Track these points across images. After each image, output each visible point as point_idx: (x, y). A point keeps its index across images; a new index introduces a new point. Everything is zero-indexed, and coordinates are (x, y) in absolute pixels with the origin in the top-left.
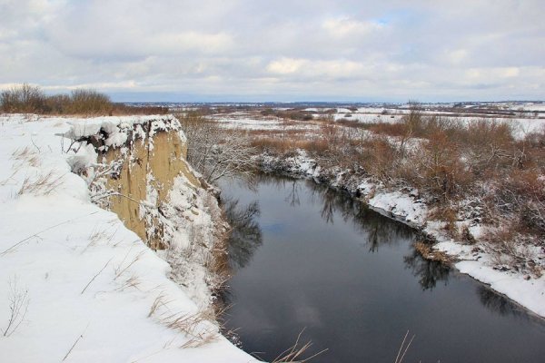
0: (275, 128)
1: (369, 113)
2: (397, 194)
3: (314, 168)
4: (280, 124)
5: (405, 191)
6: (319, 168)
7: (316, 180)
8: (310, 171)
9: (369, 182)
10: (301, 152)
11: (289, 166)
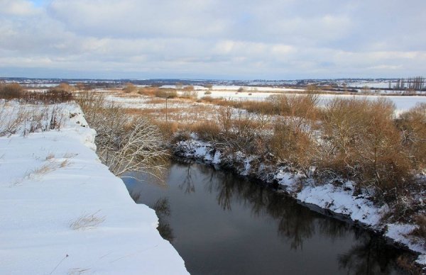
0: (144, 106)
1: (225, 90)
2: (329, 186)
3: (213, 153)
4: (148, 103)
5: (337, 184)
6: (218, 154)
7: (216, 167)
8: (208, 157)
9: (286, 171)
10: (193, 135)
11: (182, 151)
